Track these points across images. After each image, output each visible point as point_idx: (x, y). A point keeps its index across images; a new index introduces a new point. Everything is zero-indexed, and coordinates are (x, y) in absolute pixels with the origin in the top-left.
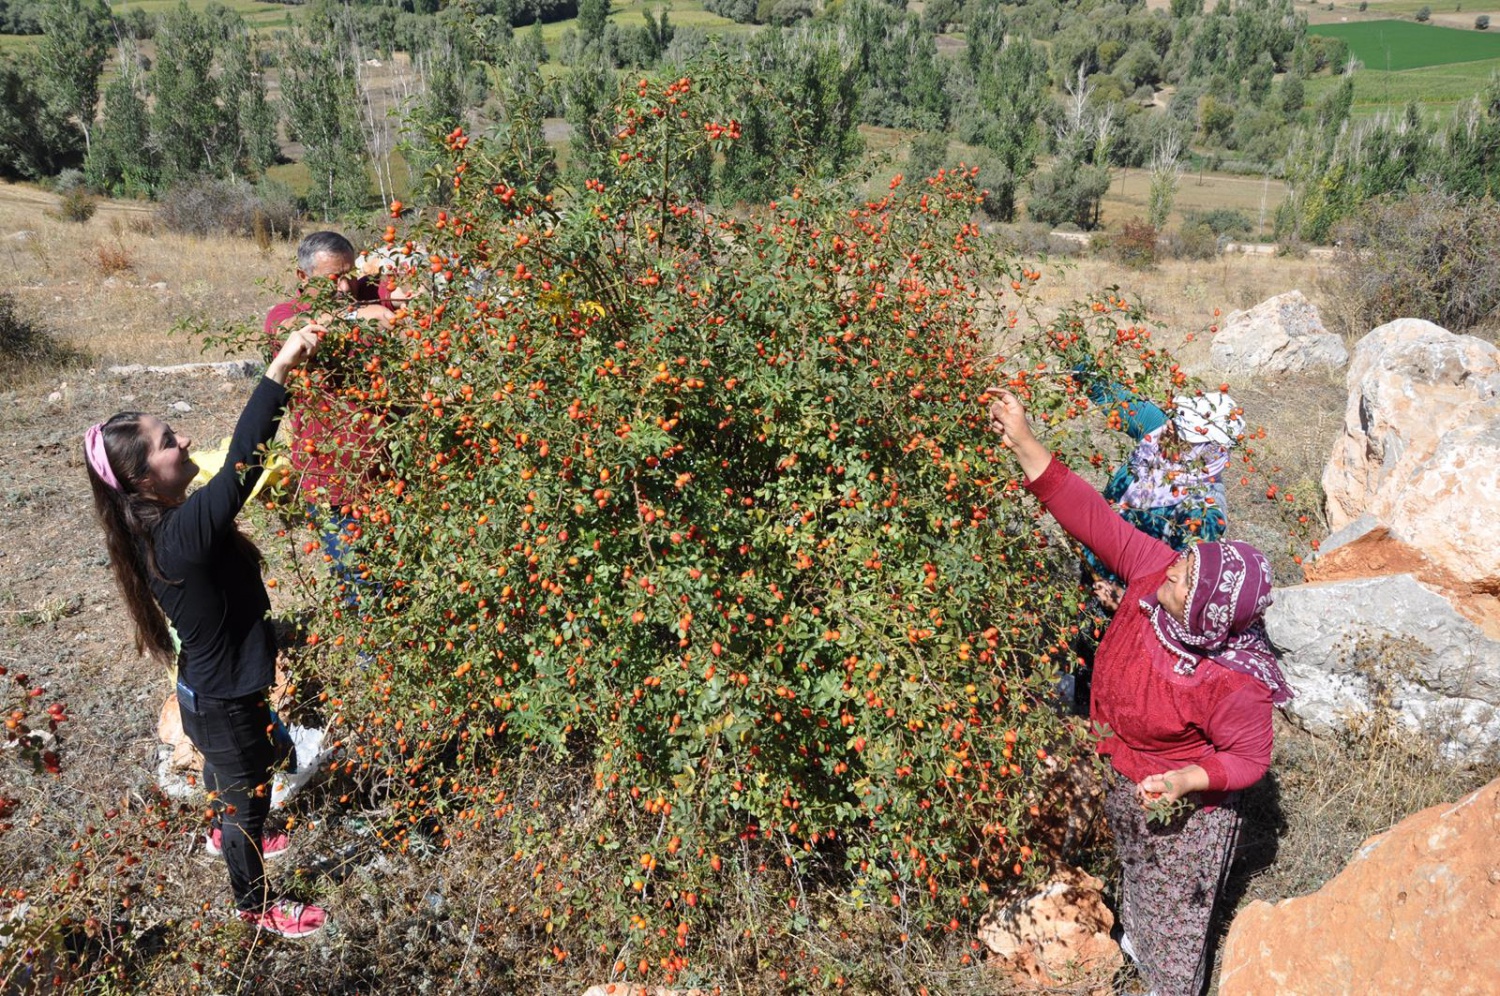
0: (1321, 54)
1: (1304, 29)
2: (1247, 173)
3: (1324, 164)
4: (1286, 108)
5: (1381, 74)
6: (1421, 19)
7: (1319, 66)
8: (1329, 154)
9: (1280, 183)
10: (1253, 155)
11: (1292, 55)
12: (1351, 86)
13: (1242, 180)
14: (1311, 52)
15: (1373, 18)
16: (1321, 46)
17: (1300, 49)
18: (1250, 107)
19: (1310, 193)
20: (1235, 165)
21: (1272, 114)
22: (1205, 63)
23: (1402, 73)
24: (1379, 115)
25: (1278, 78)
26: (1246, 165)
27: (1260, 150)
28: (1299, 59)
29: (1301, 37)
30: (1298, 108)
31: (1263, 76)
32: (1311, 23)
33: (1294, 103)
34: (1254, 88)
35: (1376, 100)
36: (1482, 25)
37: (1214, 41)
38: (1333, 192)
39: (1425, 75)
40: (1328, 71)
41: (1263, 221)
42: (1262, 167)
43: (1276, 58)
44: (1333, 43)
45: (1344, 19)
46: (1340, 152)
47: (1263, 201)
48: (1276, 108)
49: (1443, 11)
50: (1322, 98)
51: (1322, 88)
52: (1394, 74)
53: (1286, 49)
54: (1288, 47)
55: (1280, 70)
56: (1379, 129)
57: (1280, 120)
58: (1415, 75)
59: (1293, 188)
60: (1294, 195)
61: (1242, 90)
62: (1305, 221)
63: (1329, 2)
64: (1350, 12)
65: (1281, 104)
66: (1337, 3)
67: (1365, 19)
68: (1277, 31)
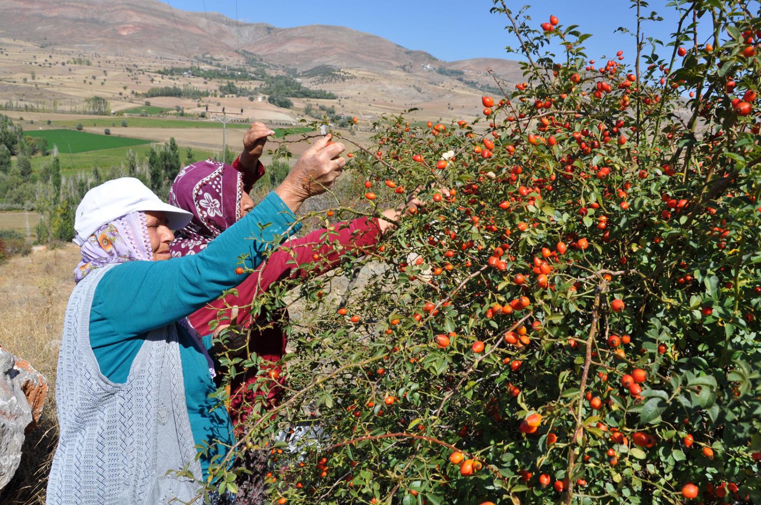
0: (33, 146)
1: (21, 133)
2: (10, 209)
3: (56, 201)
4: (23, 174)
5: (68, 155)
6: (79, 129)
7: (34, 152)
8: (58, 195)
9: (34, 213)
10: (12, 199)
11: (18, 145)
12: (58, 161)
13: (8, 213)
14: (28, 145)
15: (56, 128)
16: (32, 142)
17: (22, 143)
19: (52, 216)
21: (16, 177)
23: (78, 155)
24: (79, 174)
25: (13, 158)
26: (9, 205)
27: (15, 196)
28: (22, 148)
29: (20, 137)
30: (29, 173)
31: (5, 157)
32: (24, 130)
33: (26, 171)
34: (1, 163)
35: (69, 168)
36: (107, 133)
38: (65, 214)
39: (89, 155)
40: (39, 154)
41: (29, 234)
42: (19, 206)
43: (9, 147)
44: (39, 140)
45: (41, 128)
46: (64, 193)
47: (27, 223)
48: (17, 174)
49: (89, 126)
50: (42, 168)
51: (39, 163)
52: (74, 155)
53: (13, 143)
54: (14, 142)
55: (13, 154)
56: (81, 180)
57: (21, 180)
58: (84, 155)
59: (43, 214)
60: (44, 218)
62: (53, 231)
63: (30, 120)
64: (43, 125)
65: (19, 172)
66: (34, 120)
67: (51, 128)
68: (6, 133)
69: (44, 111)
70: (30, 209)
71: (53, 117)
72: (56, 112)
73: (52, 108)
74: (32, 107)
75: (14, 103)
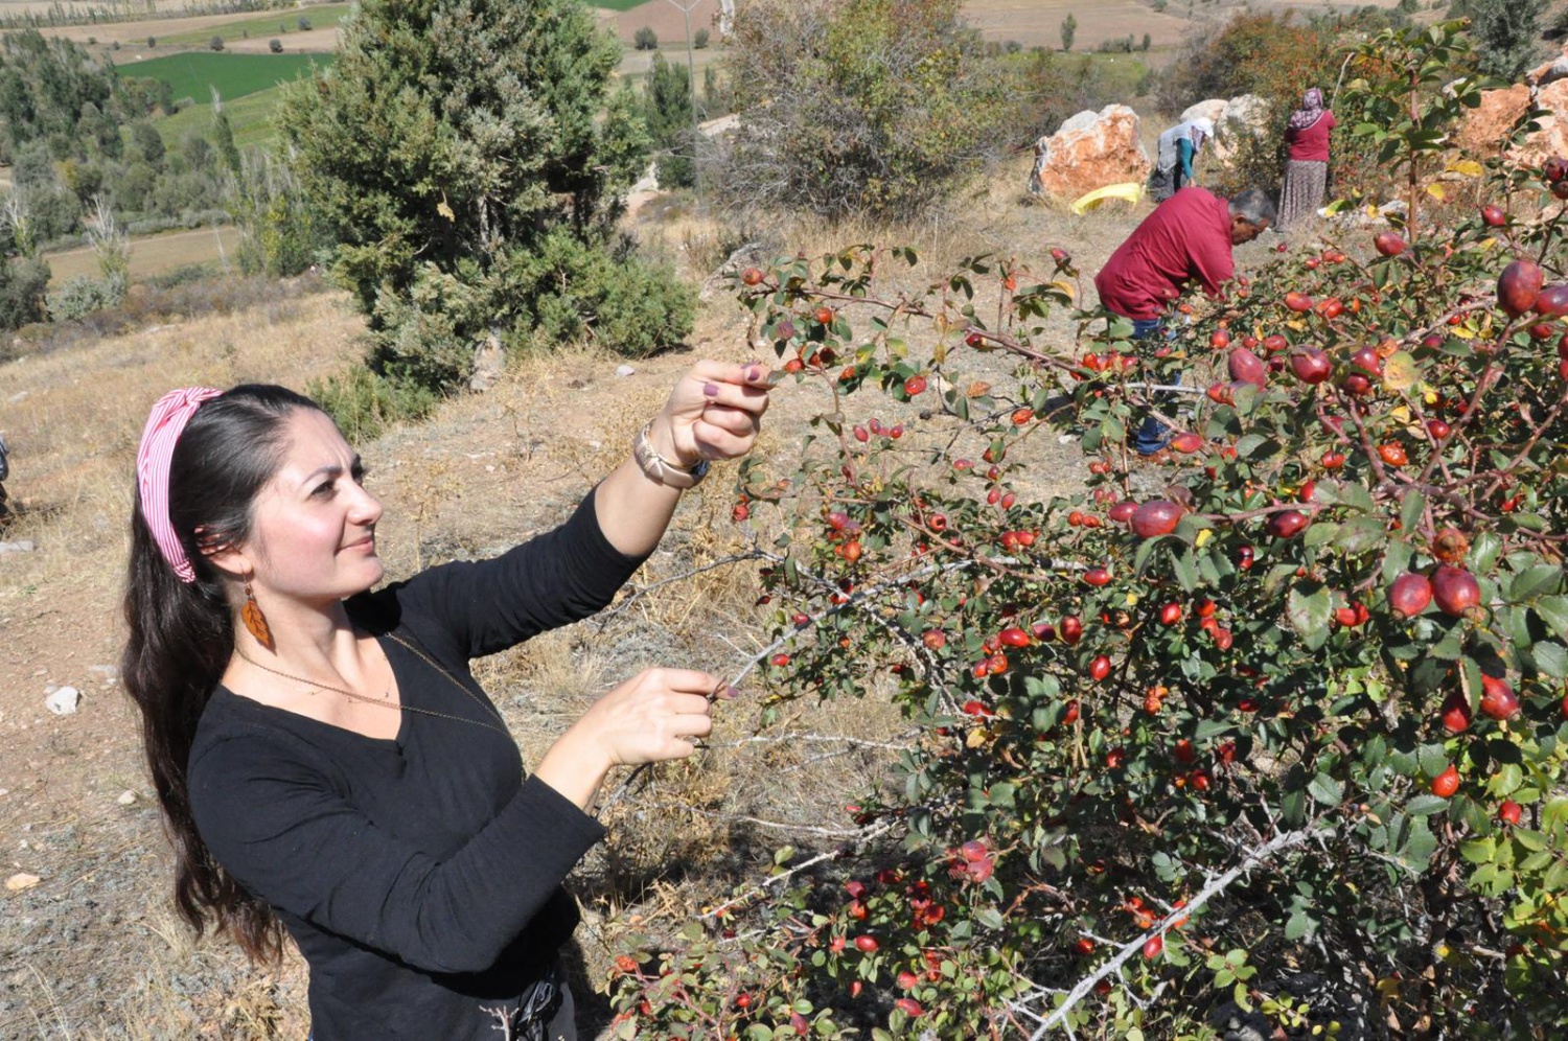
0: (142, 97)
1: (115, 72)
2: (158, 231)
3: (263, 199)
4: (149, 158)
5: (234, 104)
6: (217, 49)
10: (158, 210)
11: (113, 100)
13: (158, 239)
14: (132, 95)
15: (170, 53)
16: (139, 88)
18: (109, 162)
19: (262, 229)
20: (141, 225)
21: (139, 165)
22: (26, 125)
26: (153, 222)
27: (161, 204)
29: (113, 80)
30: (162, 154)
33: (154, 150)
34: (103, 141)
36: (277, 48)
37: (24, 98)
38: (284, 223)
39: (257, 101)
40: (160, 111)
41: (227, 269)
42: (172, 221)
44: (148, 84)
45: (141, 57)
47: (220, 248)
48: (139, 159)
49: (232, 38)
50: (183, 140)
51: (175, 131)
54: (105, 94)
57: (151, 171)
58: (249, 103)
59: (243, 227)
60: (248, 234)
61: (89, 147)
62: (269, 257)
63: (112, 40)
64: (141, 50)
65: (142, 154)
66: (121, 42)
67: (161, 55)
68: (85, 78)
69: (129, 18)
70: (193, 224)
71: (156, 28)
72: (154, 16)
73: (145, 9)
74: (104, 11)
75: (66, 7)
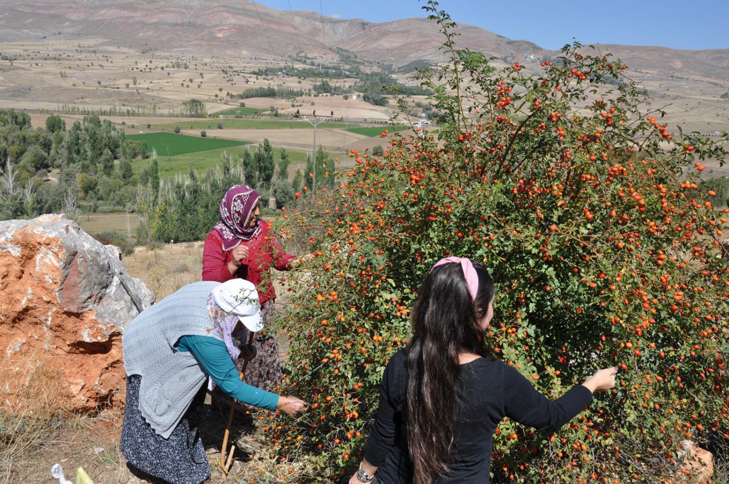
0: (134, 149)
1: (124, 137)
2: (112, 212)
3: (155, 203)
4: (124, 177)
5: (166, 158)
6: (177, 132)
7: (135, 156)
8: (156, 197)
9: (134, 215)
10: (114, 202)
11: (120, 149)
12: (156, 163)
13: (111, 215)
14: (129, 148)
15: (155, 132)
16: (134, 145)
17: (123, 147)
18: (105, 177)
19: (151, 218)
20: (105, 208)
21: (118, 180)
22: (75, 156)
23: (176, 157)
24: (176, 177)
25: (116, 162)
26: (111, 207)
27: (117, 199)
28: (124, 152)
29: (123, 141)
30: (130, 176)
31: (109, 161)
32: (126, 134)
33: (127, 173)
34: (105, 167)
35: (167, 170)
36: (204, 135)
37: (77, 144)
38: (163, 216)
39: (186, 157)
40: (140, 157)
41: (130, 235)
42: (121, 208)
43: (112, 151)
44: (139, 144)
45: (141, 132)
46: (162, 196)
47: (128, 225)
48: (119, 177)
49: (185, 128)
50: (142, 170)
51: (140, 166)
52: (172, 157)
53: (116, 147)
54: (117, 146)
55: (116, 158)
56: (178, 182)
57: (122, 183)
58: (182, 158)
59: (142, 216)
60: (144, 219)
61: (99, 169)
62: (152, 232)
63: (132, 124)
64: (143, 129)
65: (121, 175)
66: (135, 125)
67: (151, 132)
68: (110, 138)
69: (144, 115)
70: (131, 211)
71: (153, 121)
72: (155, 115)
73: (152, 112)
74: (134, 111)
75: (118, 108)
